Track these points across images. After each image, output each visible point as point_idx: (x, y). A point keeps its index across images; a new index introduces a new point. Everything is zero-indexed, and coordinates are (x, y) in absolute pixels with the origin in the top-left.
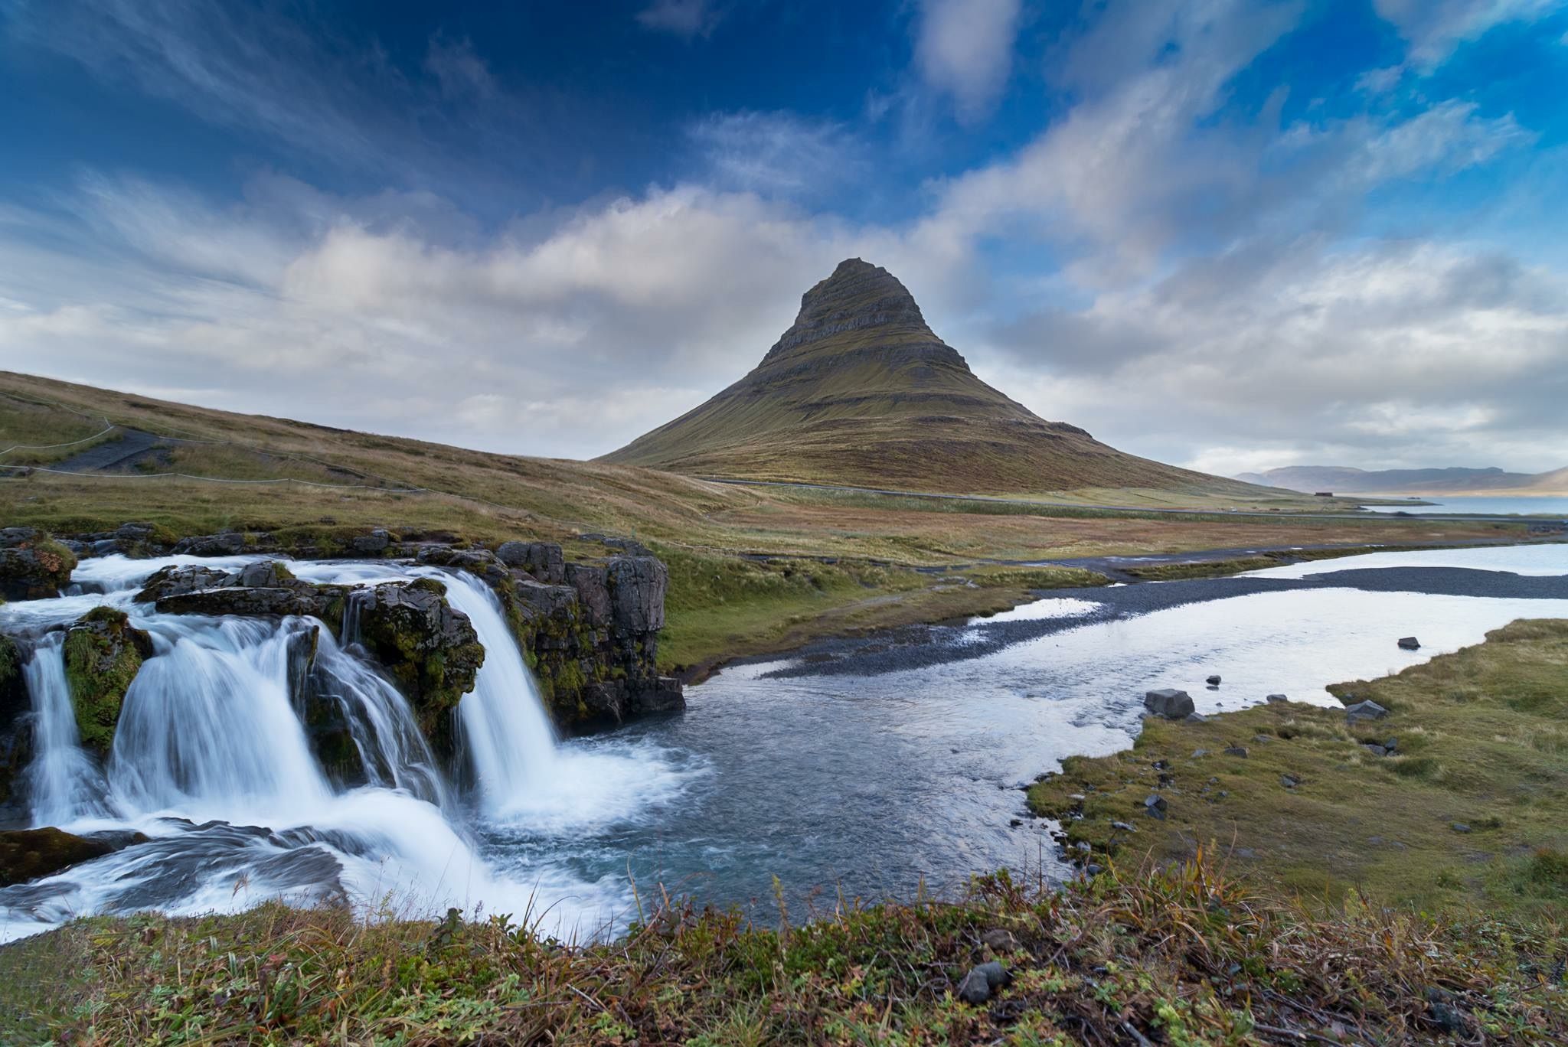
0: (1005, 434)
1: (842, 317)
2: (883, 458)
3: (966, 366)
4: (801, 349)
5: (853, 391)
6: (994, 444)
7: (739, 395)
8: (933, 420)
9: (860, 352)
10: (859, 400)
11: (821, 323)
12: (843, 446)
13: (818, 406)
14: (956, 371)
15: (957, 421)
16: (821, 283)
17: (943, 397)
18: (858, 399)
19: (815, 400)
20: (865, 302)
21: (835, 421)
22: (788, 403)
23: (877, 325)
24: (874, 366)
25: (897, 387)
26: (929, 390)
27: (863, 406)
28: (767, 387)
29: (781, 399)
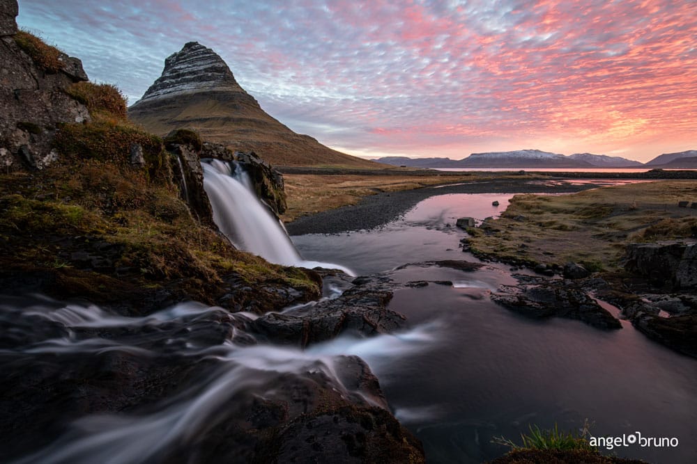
0: (283, 139)
3: (258, 105)
4: (169, 90)
5: (201, 115)
6: (279, 143)
8: (247, 131)
9: (203, 94)
10: (206, 120)
11: (178, 76)
13: (182, 122)
14: (254, 107)
15: (259, 132)
16: (175, 54)
17: (251, 120)
19: (179, 119)
20: (202, 67)
22: (163, 120)
23: (210, 80)
24: (211, 102)
25: (225, 114)
26: (242, 116)
27: (208, 123)
28: (149, 110)
29: (160, 117)
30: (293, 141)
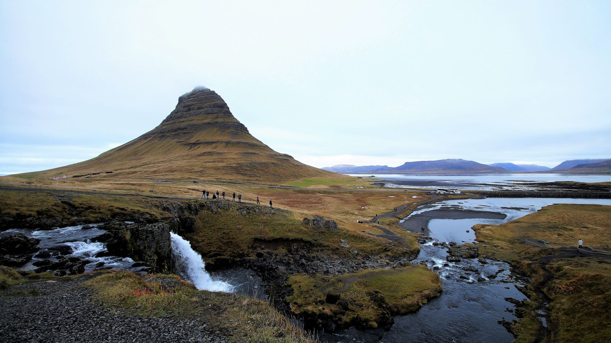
0: (273, 159)
1: (199, 108)
2: (242, 169)
3: (248, 131)
4: (182, 120)
5: (209, 139)
6: (273, 163)
7: (154, 137)
8: (248, 153)
9: (209, 123)
11: (189, 110)
12: (224, 164)
13: (195, 144)
14: (245, 133)
15: (256, 153)
16: (187, 94)
17: (245, 143)
18: (212, 142)
19: (193, 142)
20: (208, 104)
21: (210, 152)
22: (179, 142)
23: (214, 113)
24: (215, 129)
25: (226, 138)
26: (238, 140)
27: (214, 145)
28: (168, 134)
29: (176, 140)
30: (280, 160)
